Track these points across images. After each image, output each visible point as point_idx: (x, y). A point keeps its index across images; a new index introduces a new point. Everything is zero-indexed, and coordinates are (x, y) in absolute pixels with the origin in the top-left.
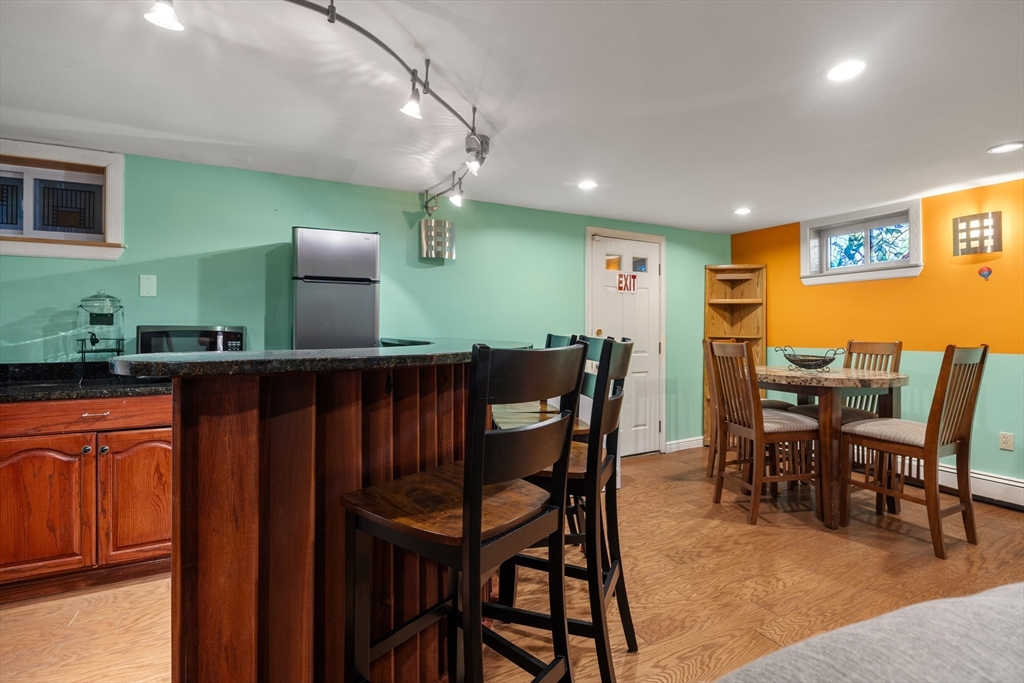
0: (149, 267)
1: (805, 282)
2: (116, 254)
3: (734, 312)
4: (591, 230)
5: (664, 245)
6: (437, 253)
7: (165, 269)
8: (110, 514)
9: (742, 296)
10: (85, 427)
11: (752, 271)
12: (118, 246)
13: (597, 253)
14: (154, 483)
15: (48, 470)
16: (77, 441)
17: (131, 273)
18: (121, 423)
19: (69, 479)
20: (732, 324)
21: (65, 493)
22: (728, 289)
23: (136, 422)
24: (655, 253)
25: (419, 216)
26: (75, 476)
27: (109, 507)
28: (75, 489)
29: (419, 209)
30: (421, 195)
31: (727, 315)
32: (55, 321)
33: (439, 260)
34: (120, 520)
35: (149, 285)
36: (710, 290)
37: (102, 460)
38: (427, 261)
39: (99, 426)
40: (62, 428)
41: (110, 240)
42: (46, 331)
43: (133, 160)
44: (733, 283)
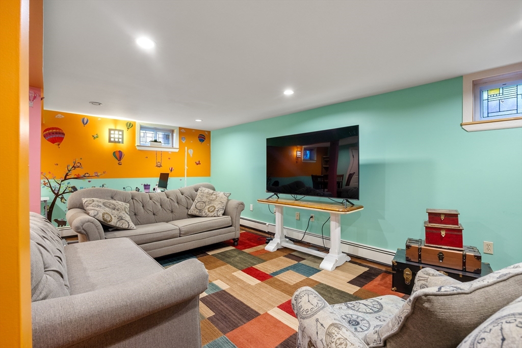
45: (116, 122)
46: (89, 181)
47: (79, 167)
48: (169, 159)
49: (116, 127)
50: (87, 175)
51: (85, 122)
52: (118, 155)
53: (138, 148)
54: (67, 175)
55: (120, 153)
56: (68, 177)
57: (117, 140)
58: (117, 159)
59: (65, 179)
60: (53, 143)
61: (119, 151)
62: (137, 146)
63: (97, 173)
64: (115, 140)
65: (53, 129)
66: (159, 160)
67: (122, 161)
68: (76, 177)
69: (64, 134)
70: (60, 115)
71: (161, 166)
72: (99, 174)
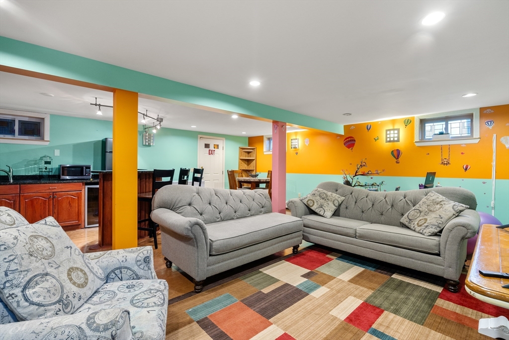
0: (57, 147)
1: (265, 153)
2: (47, 143)
3: (248, 162)
4: (199, 136)
5: (224, 140)
6: (149, 144)
7: (62, 148)
8: (56, 214)
9: (250, 157)
10: (50, 191)
11: (253, 149)
12: (48, 141)
13: (201, 144)
14: (68, 206)
15: (40, 202)
16: (48, 194)
17: (52, 149)
18: (59, 190)
19: (46, 204)
20: (248, 165)
21: (45, 208)
22: (247, 154)
23: (63, 190)
24: (221, 143)
25: (143, 132)
26: (47, 204)
27: (56, 212)
28: (47, 207)
29: (143, 130)
30: (143, 125)
31: (246, 162)
32: (28, 163)
33: (149, 145)
34: (59, 216)
35: (57, 153)
36: (241, 154)
37: (54, 199)
38: (145, 145)
39: (53, 191)
40: (44, 191)
41: (45, 139)
42: (26, 166)
43: (53, 116)
44: (249, 153)
45: (393, 122)
46: (372, 178)
47: (364, 166)
48: (462, 153)
49: (394, 127)
50: (370, 172)
51: (369, 128)
52: (396, 154)
53: (417, 144)
54: (357, 172)
55: (398, 151)
56: (357, 174)
57: (392, 139)
58: (395, 157)
59: (356, 175)
60: (349, 148)
61: (397, 150)
62: (416, 142)
63: (377, 171)
64: (390, 139)
65: (349, 138)
66: (446, 156)
67: (399, 159)
68: (362, 173)
69: (355, 141)
70: (352, 127)
71: (448, 163)
72: (379, 172)
